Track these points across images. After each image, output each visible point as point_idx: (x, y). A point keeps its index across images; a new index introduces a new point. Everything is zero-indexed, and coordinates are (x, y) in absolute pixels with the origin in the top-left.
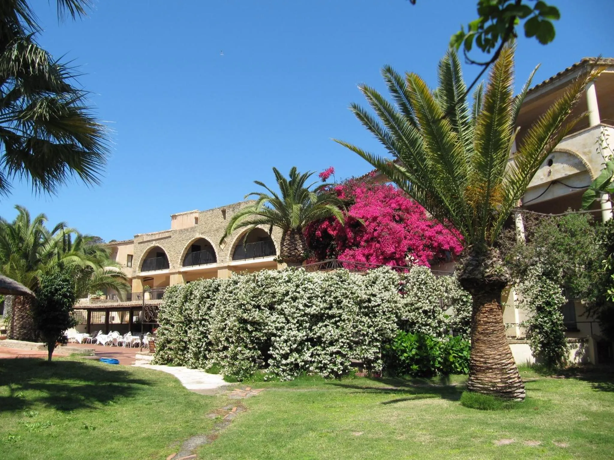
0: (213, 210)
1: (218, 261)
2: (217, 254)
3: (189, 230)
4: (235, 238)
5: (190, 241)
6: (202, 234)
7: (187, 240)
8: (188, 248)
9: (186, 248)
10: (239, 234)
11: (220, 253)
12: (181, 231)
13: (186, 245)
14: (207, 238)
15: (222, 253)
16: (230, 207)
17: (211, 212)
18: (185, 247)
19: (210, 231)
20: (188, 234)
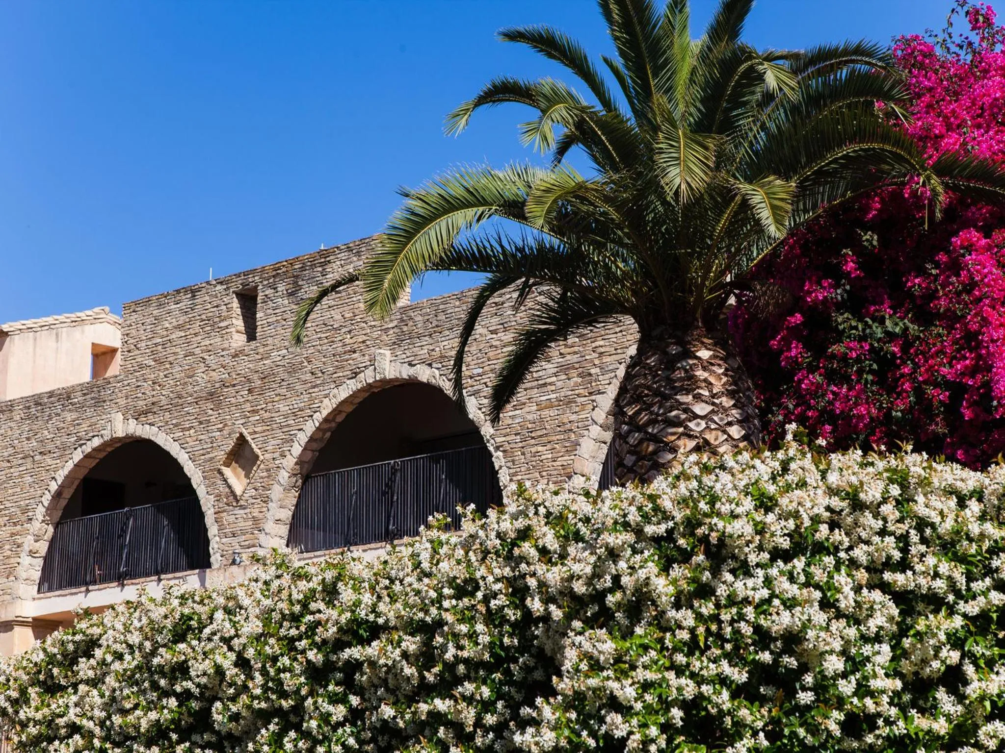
0: (193, 292)
1: (215, 559)
2: (209, 520)
3: (78, 398)
4: (303, 438)
5: (78, 456)
6: (140, 415)
7: (64, 451)
8: (68, 494)
9: (58, 495)
10: (319, 417)
11: (226, 518)
12: (37, 401)
13: (61, 475)
14: (163, 440)
15: (237, 519)
16: (276, 273)
17: (186, 301)
18: (54, 487)
19: (177, 403)
20: (69, 416)
